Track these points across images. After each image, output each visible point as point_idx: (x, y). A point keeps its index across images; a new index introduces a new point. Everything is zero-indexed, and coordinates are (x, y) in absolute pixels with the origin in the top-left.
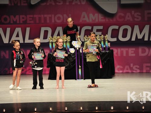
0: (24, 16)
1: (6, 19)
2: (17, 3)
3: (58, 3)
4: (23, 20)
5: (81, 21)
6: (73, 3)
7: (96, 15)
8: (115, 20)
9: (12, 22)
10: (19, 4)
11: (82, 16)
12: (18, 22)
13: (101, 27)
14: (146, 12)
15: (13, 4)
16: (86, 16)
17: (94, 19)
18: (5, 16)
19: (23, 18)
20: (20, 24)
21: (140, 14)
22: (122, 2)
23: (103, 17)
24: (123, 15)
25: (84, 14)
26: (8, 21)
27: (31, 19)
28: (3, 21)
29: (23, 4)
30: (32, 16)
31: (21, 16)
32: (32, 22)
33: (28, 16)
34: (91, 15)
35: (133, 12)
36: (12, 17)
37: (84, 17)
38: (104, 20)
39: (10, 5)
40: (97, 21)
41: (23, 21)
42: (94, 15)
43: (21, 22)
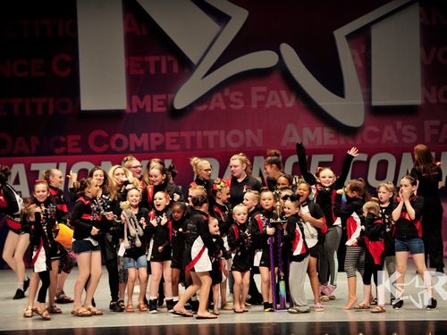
0: (159, 135)
1: (119, 142)
2: (145, 107)
3: (232, 106)
4: (159, 143)
5: (284, 143)
6: (267, 105)
7: (318, 130)
9: (132, 149)
10: (148, 110)
11: (287, 132)
12: (146, 148)
13: (329, 158)
14: (427, 124)
15: (135, 110)
16: (295, 133)
17: (312, 139)
18: (118, 136)
19: (157, 139)
20: (150, 151)
21: (413, 128)
23: (332, 135)
24: (376, 129)
25: (290, 128)
26: (125, 147)
27: (174, 141)
28: (113, 146)
29: (156, 109)
30: (176, 134)
31: (153, 135)
32: (177, 147)
33: (168, 135)
34: (307, 131)
35: (399, 124)
36: (133, 137)
37: (291, 135)
38: (334, 143)
39: (129, 111)
40: (319, 143)
41: (157, 147)
42: (313, 131)
43: (153, 148)
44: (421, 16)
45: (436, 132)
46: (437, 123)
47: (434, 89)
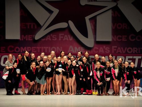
0: (30, 48)
1: (17, 50)
2: (26, 39)
3: (53, 39)
6: (64, 40)
7: (79, 48)
8: (92, 52)
9: (21, 52)
10: (27, 40)
14: (113, 47)
15: (23, 40)
16: (72, 49)
17: (77, 50)
18: (17, 48)
21: (109, 48)
22: (97, 40)
23: (84, 50)
24: (97, 48)
25: (71, 47)
26: (19, 51)
27: (35, 50)
28: (15, 51)
29: (29, 40)
30: (35, 48)
32: (35, 52)
33: (33, 48)
34: (76, 48)
35: (104, 47)
36: (22, 48)
37: (71, 49)
39: (21, 40)
42: (78, 48)
44: (112, 14)
45: (116, 50)
46: (116, 47)
47: (115, 36)
